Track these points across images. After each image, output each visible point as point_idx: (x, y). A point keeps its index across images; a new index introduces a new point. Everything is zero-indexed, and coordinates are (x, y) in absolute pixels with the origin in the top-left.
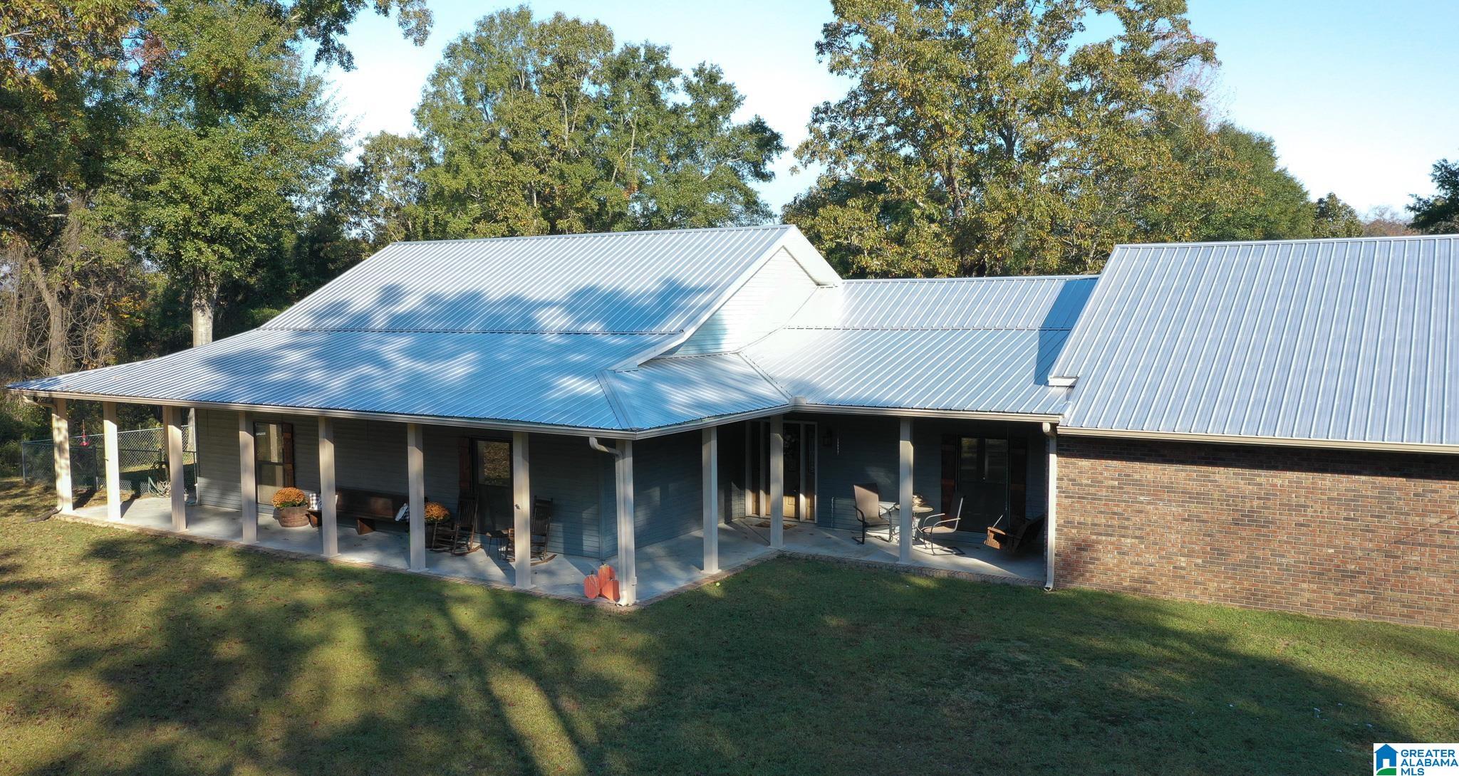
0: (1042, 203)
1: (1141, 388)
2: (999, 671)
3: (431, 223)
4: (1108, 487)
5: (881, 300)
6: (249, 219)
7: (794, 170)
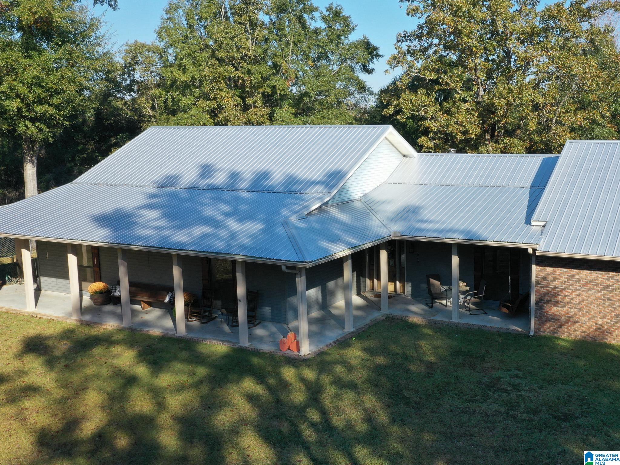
0: (527, 95)
1: (579, 229)
2: (506, 391)
3: (170, 101)
4: (562, 282)
5: (440, 166)
6: (58, 108)
7: (387, 71)
